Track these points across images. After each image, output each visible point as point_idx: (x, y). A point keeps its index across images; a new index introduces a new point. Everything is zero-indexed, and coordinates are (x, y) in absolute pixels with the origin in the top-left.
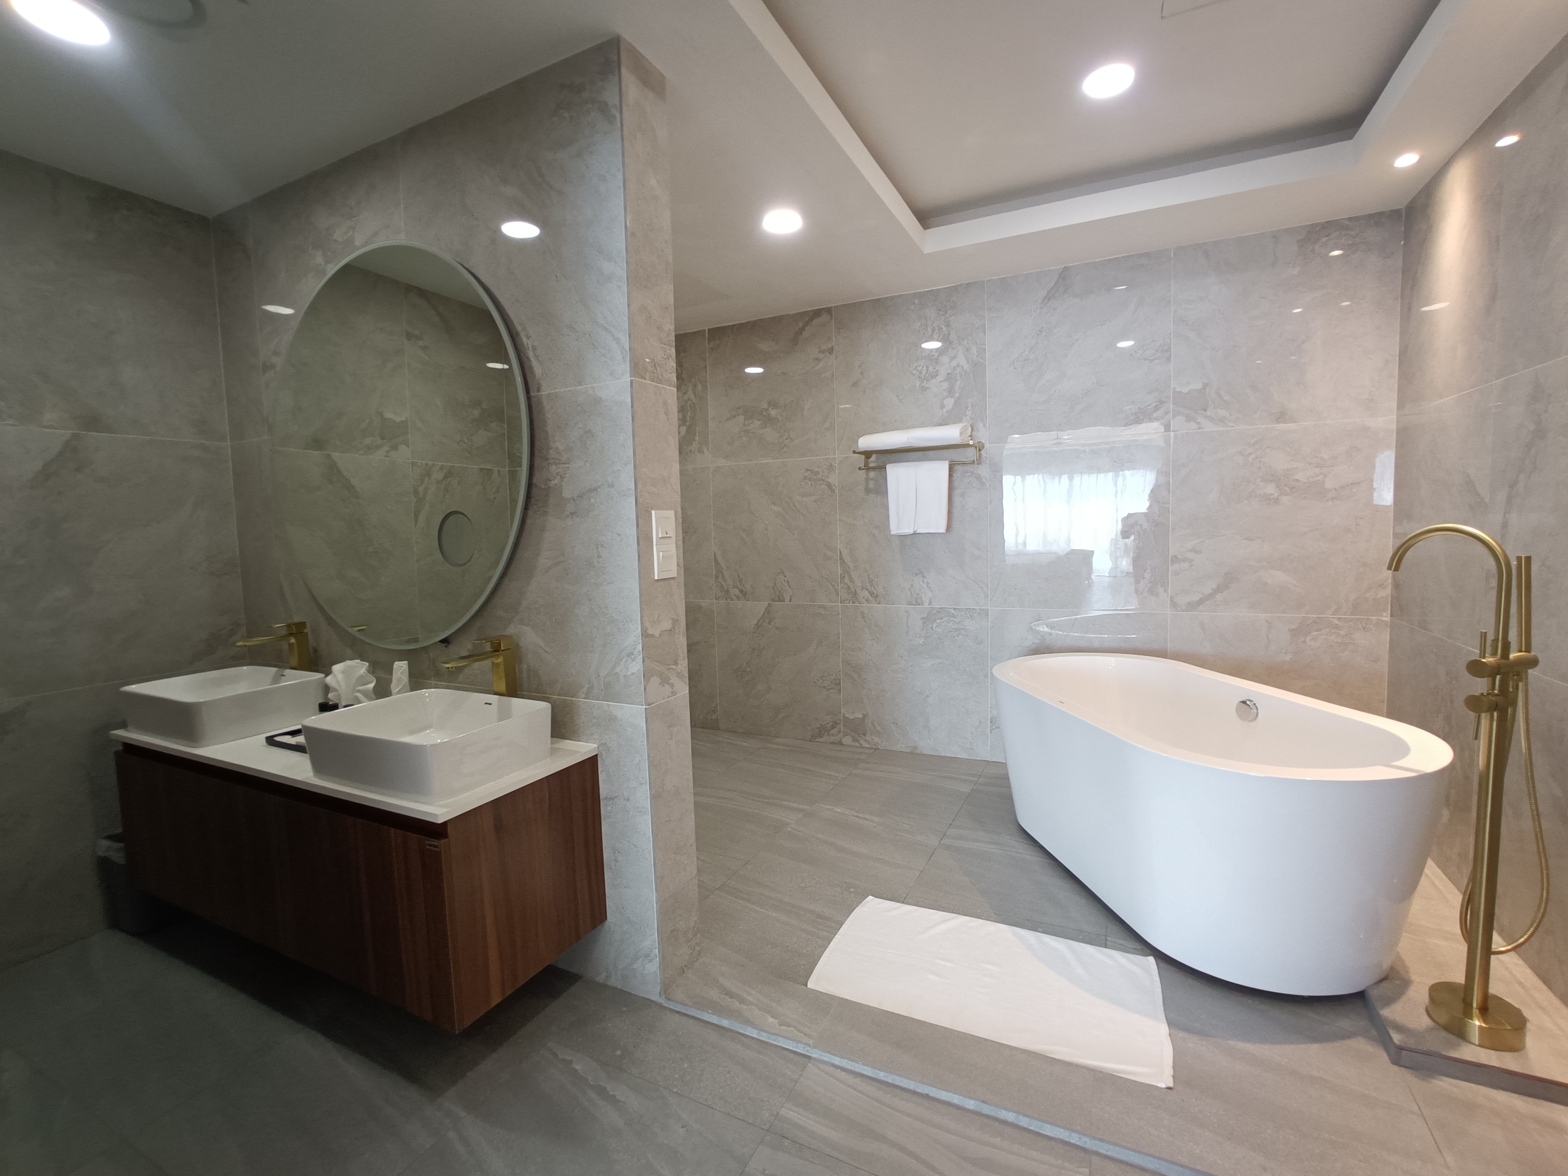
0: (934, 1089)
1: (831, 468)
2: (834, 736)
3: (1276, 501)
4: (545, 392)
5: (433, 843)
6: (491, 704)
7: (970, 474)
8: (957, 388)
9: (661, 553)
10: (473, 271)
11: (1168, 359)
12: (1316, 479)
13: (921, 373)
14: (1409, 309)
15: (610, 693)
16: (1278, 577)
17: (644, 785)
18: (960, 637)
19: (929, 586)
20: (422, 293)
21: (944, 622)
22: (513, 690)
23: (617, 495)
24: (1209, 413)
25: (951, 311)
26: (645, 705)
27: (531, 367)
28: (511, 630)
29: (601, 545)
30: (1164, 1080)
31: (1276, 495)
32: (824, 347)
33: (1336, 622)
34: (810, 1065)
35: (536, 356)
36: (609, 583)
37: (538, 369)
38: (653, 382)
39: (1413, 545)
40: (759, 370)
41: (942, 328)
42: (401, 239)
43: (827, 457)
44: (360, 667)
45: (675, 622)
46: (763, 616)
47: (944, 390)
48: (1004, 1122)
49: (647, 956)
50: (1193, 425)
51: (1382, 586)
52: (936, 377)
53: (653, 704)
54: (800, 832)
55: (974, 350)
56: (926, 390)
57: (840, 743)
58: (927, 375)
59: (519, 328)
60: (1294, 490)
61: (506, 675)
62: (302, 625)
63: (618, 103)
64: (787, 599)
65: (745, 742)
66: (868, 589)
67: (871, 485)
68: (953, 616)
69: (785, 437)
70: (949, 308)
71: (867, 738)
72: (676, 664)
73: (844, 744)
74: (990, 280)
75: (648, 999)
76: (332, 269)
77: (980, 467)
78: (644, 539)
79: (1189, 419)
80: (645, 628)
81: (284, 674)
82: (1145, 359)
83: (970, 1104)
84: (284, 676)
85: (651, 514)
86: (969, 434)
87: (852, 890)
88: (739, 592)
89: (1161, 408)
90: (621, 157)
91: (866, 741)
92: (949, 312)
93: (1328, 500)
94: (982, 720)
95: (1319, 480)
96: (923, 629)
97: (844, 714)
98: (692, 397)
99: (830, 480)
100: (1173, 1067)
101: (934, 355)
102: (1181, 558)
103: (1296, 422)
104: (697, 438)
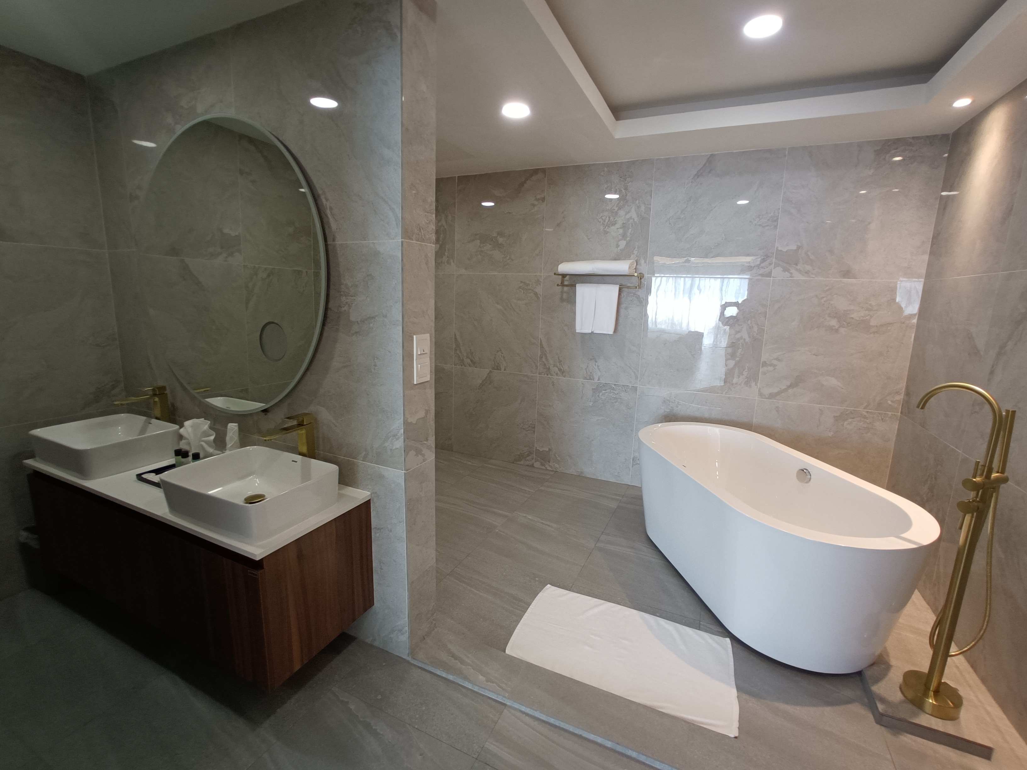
0: (586, 733)
1: (538, 282)
2: (529, 461)
3: (837, 331)
4: (338, 242)
5: (252, 572)
6: (296, 462)
7: (633, 295)
8: (628, 234)
9: (419, 365)
10: (286, 144)
11: (776, 227)
12: (865, 318)
13: (605, 221)
14: (945, 208)
15: (380, 459)
16: (833, 382)
17: (402, 523)
18: (617, 403)
19: (599, 367)
20: (251, 140)
21: (607, 393)
22: (312, 454)
23: (389, 324)
24: (798, 267)
25: (629, 178)
26: (404, 471)
27: (328, 223)
28: (312, 408)
29: (377, 357)
30: (733, 732)
31: (837, 327)
32: (538, 197)
33: (865, 414)
34: (505, 711)
35: (333, 215)
36: (381, 385)
37: (334, 226)
38: (418, 241)
39: (935, 395)
40: (491, 204)
41: (622, 191)
42: (231, 113)
43: (536, 274)
44: (204, 424)
45: (427, 412)
46: (486, 378)
47: (620, 234)
48: (630, 758)
49: (400, 631)
50: (787, 274)
51: (898, 393)
52: (615, 225)
53: (410, 469)
54: (504, 533)
55: (643, 208)
56: (607, 233)
57: (532, 466)
58: (609, 223)
59: (320, 192)
60: (849, 325)
61: (308, 442)
62: (163, 388)
63: (399, 24)
64: (503, 369)
65: (470, 462)
66: (557, 367)
67: (565, 296)
68: (613, 389)
69: (508, 258)
70: (628, 176)
71: (550, 464)
72: (427, 440)
73: (535, 466)
74: (659, 159)
75: (400, 657)
76: (180, 129)
77: (640, 290)
78: (408, 356)
79: (785, 270)
80: (406, 419)
81: (151, 422)
82: (760, 225)
83: (609, 744)
84: (151, 423)
85: (413, 338)
86: (635, 267)
87: (537, 579)
88: (470, 361)
89: (767, 260)
90: (400, 67)
91: (549, 466)
92: (628, 179)
93: (871, 333)
94: (627, 459)
95: (867, 319)
96: (593, 396)
97: (536, 448)
98: (444, 224)
99: (537, 290)
100: (739, 721)
101: (615, 210)
102: (769, 363)
103: (857, 279)
104: (446, 254)
